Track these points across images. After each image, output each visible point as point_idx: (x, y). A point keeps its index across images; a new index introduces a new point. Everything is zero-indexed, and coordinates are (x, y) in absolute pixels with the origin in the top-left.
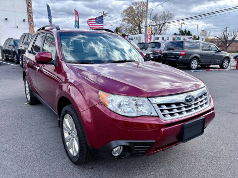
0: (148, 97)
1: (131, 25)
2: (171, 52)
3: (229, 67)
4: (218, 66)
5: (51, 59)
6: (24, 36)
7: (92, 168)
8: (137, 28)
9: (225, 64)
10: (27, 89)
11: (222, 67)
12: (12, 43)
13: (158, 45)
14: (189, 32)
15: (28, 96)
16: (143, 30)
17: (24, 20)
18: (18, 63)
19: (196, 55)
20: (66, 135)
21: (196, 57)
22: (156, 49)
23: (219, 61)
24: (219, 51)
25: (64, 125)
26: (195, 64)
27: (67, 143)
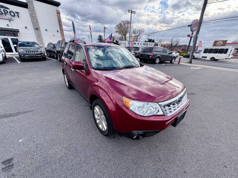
0: (157, 102)
1: (120, 35)
2: (145, 53)
3: (175, 63)
4: (169, 62)
5: (83, 66)
6: (59, 42)
7: (114, 137)
8: (124, 37)
9: (173, 61)
10: (66, 79)
11: (171, 62)
12: (52, 46)
13: (137, 48)
14: (153, 40)
15: (67, 84)
16: (128, 39)
17: (58, 31)
18: (57, 58)
19: (158, 55)
20: (96, 116)
21: (159, 57)
22: (136, 51)
23: (170, 59)
24: (171, 53)
25: (95, 110)
26: (158, 61)
27: (98, 121)
